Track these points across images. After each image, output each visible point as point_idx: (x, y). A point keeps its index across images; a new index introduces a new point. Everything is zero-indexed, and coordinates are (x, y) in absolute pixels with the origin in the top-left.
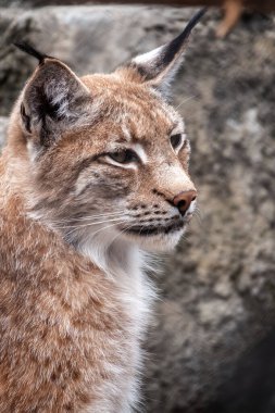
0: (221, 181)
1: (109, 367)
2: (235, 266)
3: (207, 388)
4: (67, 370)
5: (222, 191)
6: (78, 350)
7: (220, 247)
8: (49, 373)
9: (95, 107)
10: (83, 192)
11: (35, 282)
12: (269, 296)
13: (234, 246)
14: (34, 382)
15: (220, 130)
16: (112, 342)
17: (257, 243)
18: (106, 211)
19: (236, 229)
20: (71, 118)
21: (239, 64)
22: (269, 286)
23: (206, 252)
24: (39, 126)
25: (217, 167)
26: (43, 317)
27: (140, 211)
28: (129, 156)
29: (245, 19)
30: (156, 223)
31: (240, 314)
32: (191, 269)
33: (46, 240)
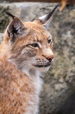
0: (61, 51)
1: (30, 102)
2: (65, 74)
5: (61, 54)
6: (22, 98)
7: (60, 69)
8: (14, 104)
9: (27, 31)
11: (10, 79)
12: (74, 83)
13: (64, 69)
14: (10, 106)
15: (60, 37)
16: (31, 96)
17: (71, 68)
18: (29, 60)
19: (65, 64)
20: (21, 34)
21: (66, 18)
22: (74, 80)
23: (57, 70)
24: (12, 36)
25: (60, 47)
26: (12, 89)
28: (36, 45)
29: (67, 6)
30: (43, 64)
31: (66, 88)
32: (53, 75)
33: (13, 67)
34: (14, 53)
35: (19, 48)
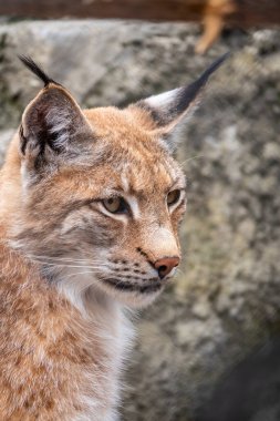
0: (200, 199)
2: (214, 287)
3: (185, 410)
4: (39, 399)
7: (197, 267)
8: (22, 400)
10: (68, 232)
12: (248, 317)
13: (212, 266)
19: (214, 249)
21: (218, 80)
22: (248, 306)
26: (17, 344)
27: (119, 266)
29: (225, 34)
30: (133, 281)
31: (219, 335)
33: (23, 270)
34: (37, 218)
35: (56, 204)
